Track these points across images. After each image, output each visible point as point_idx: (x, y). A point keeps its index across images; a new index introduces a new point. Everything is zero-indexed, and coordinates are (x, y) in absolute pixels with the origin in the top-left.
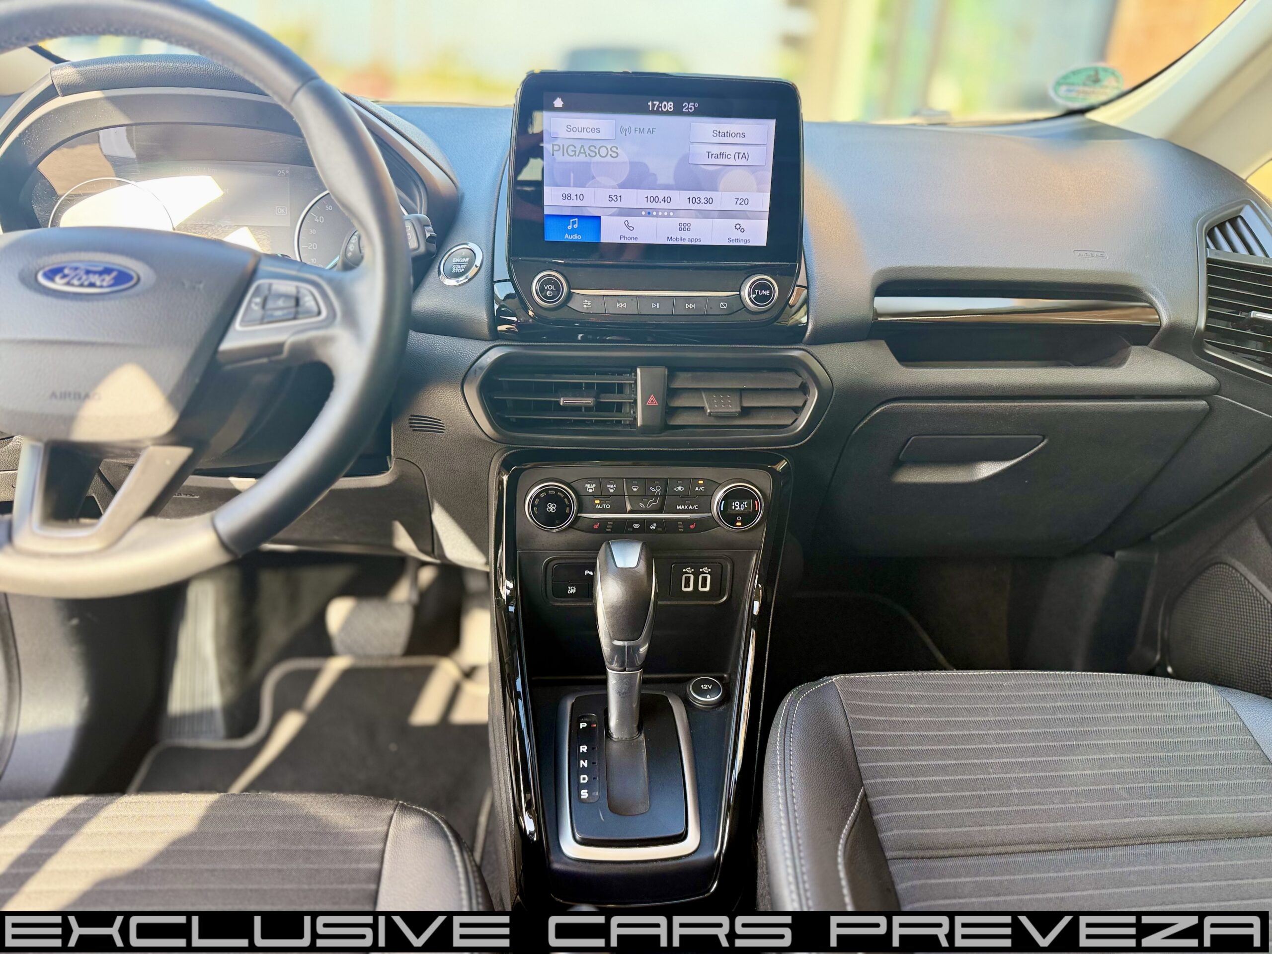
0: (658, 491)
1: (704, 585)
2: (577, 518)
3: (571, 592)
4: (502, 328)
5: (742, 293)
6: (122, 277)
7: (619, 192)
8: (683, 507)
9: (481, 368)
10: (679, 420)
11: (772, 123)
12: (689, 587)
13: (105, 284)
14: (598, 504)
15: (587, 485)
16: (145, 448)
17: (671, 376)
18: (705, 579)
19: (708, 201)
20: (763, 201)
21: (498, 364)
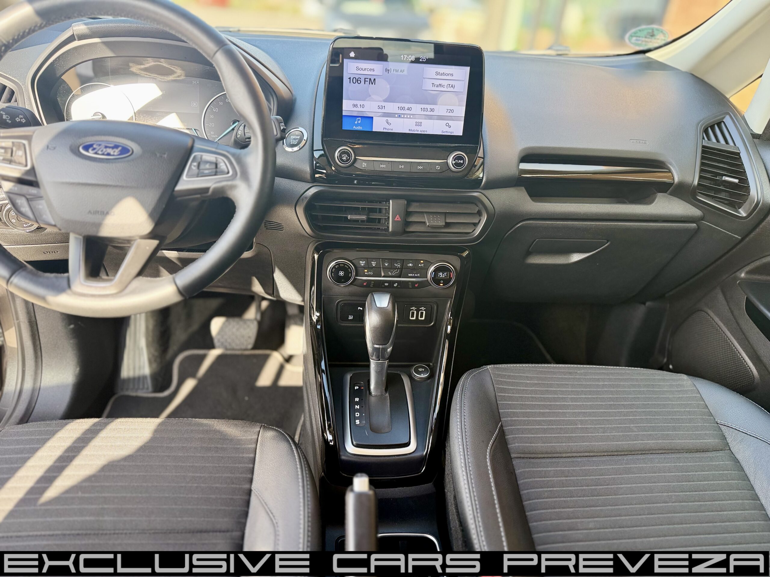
0: (399, 266)
1: (422, 316)
2: (355, 279)
3: (350, 318)
4: (317, 176)
5: (448, 161)
6: (125, 150)
7: (383, 104)
8: (412, 275)
9: (306, 198)
10: (412, 229)
11: (468, 69)
12: (413, 317)
13: (115, 154)
14: (366, 272)
15: (360, 262)
16: (135, 240)
17: (408, 205)
18: (422, 313)
19: (432, 110)
20: (461, 111)
21: (316, 196)
